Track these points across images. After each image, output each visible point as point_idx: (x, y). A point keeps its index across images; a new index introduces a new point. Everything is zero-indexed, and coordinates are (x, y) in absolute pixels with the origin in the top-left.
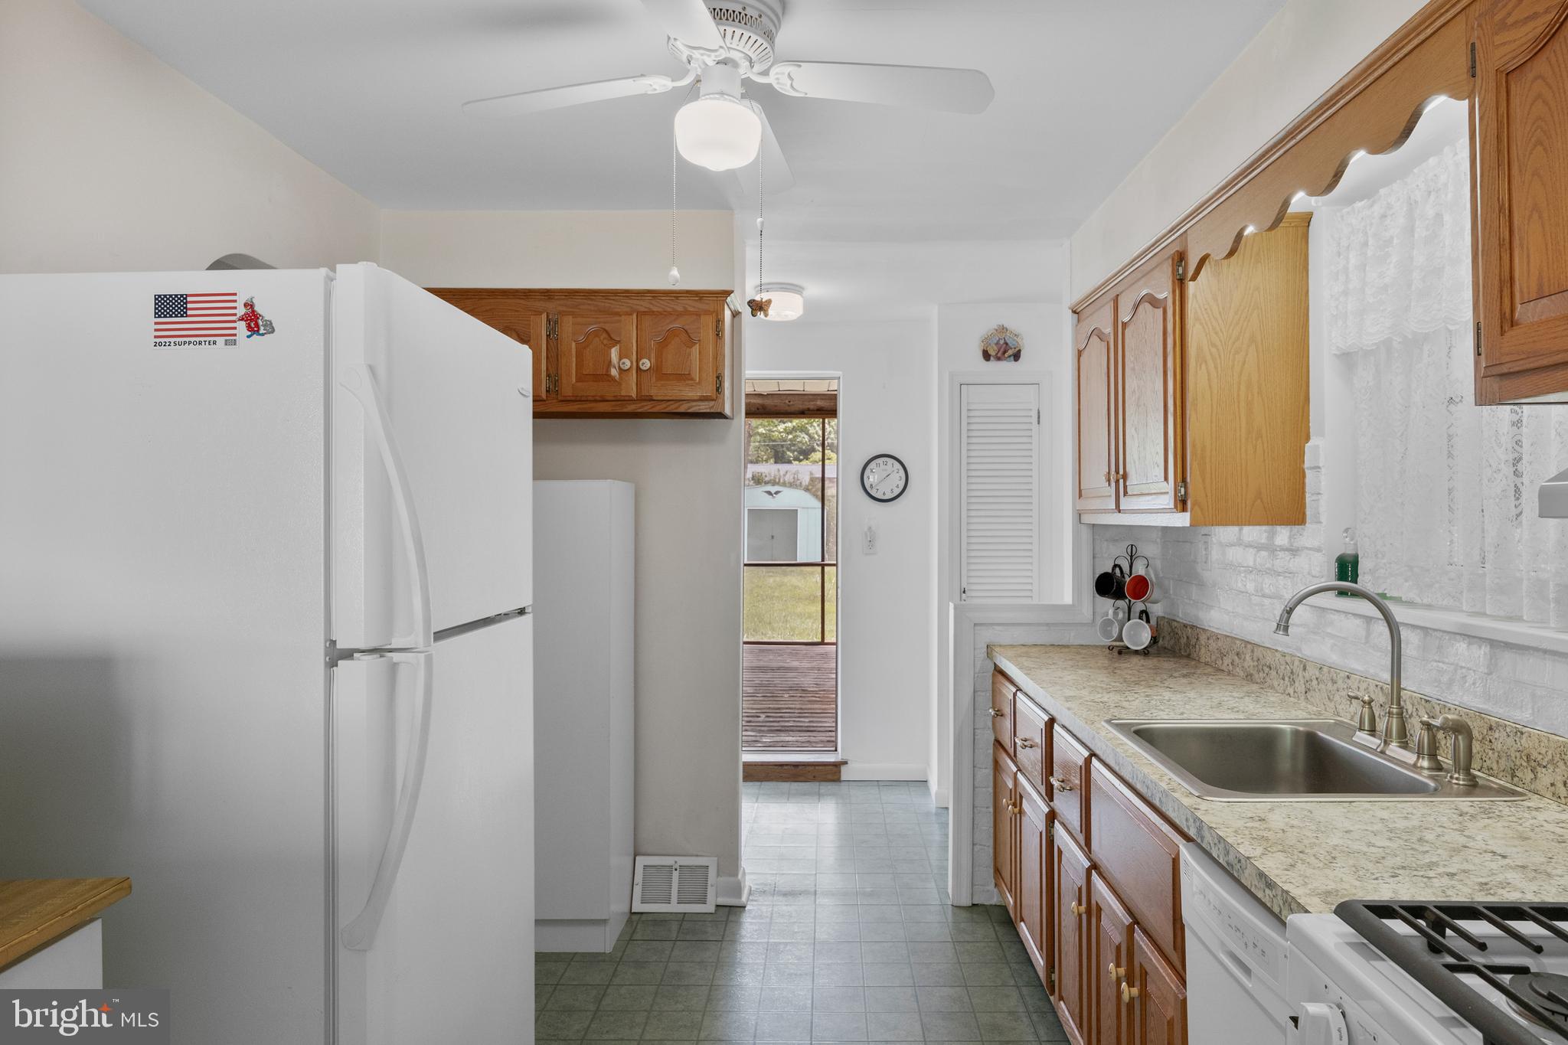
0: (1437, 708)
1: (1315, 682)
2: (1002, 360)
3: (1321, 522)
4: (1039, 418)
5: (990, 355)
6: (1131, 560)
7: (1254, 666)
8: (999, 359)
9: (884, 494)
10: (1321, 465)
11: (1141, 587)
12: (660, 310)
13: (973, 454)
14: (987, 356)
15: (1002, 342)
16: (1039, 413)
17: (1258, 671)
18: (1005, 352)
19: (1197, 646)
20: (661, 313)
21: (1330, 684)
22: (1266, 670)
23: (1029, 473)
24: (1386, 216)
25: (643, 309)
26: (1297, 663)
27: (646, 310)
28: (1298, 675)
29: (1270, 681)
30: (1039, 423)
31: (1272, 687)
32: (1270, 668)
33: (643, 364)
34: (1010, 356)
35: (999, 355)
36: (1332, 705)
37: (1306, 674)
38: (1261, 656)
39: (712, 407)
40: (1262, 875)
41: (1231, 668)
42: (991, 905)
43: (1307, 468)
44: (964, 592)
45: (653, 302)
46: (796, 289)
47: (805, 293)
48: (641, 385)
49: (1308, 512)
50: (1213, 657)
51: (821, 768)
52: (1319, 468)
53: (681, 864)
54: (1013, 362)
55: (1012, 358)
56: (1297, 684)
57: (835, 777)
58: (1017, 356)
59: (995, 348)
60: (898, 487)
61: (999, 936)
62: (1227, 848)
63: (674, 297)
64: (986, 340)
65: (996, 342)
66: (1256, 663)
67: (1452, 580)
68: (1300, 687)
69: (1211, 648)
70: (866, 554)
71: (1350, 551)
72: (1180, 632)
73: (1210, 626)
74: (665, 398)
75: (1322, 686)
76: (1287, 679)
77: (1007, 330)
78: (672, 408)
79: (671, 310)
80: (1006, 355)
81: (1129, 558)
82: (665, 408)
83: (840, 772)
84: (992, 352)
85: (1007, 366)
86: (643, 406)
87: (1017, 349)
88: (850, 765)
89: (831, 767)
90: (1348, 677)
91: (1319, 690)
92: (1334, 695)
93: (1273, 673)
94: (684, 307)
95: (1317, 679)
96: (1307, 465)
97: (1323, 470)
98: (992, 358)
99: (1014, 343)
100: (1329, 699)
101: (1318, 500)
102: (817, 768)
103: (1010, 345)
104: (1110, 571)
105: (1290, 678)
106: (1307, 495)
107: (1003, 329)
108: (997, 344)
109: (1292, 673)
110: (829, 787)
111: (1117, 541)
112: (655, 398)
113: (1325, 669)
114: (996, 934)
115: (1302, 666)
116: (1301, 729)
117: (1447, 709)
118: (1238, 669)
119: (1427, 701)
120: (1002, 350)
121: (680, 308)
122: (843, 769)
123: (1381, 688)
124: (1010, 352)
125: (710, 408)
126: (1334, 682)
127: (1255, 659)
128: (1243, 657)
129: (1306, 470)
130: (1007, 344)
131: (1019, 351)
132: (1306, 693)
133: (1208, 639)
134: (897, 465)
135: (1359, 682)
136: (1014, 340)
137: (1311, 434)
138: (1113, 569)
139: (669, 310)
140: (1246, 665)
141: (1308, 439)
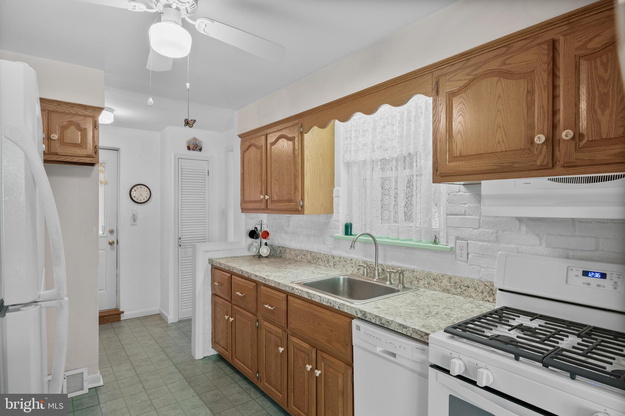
0: (385, 267)
1: (338, 262)
2: (195, 151)
3: (339, 213)
4: (208, 173)
5: (190, 148)
6: (261, 225)
7: (311, 259)
8: (194, 150)
9: (140, 200)
10: (340, 196)
11: (266, 235)
12: (61, 111)
13: (183, 185)
14: (189, 148)
15: (195, 144)
16: (208, 171)
17: (313, 260)
18: (196, 148)
19: (285, 253)
20: (63, 113)
21: (344, 262)
22: (317, 259)
23: (205, 194)
24: (364, 123)
25: (51, 109)
26: (330, 256)
27: (54, 110)
28: (331, 260)
29: (318, 263)
30: (208, 175)
31: (320, 265)
32: (319, 259)
33: (53, 136)
34: (198, 150)
35: (194, 148)
36: (345, 268)
37: (335, 260)
38: (314, 255)
39: (92, 160)
40: (400, 325)
41: (301, 259)
42: (210, 356)
43: (335, 197)
44: (180, 239)
45: (57, 106)
46: (111, 110)
47: (114, 113)
48: (51, 147)
49: (334, 210)
50: (293, 257)
51: (111, 317)
52: (339, 196)
53: (67, 375)
54: (199, 152)
55: (199, 150)
56: (330, 263)
57: (118, 320)
58: (200, 150)
59: (193, 146)
60: (146, 197)
61: (220, 366)
62: (381, 319)
63: (71, 106)
64: (189, 142)
65: (192, 143)
66: (312, 258)
67: (385, 230)
68: (331, 264)
69: (291, 254)
70: (132, 225)
71: (349, 222)
72: (276, 249)
73: (290, 246)
74: (66, 154)
75: (341, 263)
76: (326, 262)
77: (197, 140)
78: (69, 159)
79: (68, 112)
80: (197, 149)
81: (260, 225)
82: (66, 159)
83: (120, 317)
84: (191, 147)
85: (196, 153)
86: (52, 157)
87: (201, 147)
88: (125, 313)
89: (116, 316)
90: (351, 260)
91: (340, 264)
92: (345, 265)
93: (320, 260)
94: (76, 112)
95: (339, 261)
96: (334, 195)
97: (340, 197)
98: (191, 149)
99: (200, 145)
100: (344, 267)
101: (339, 206)
102: (109, 317)
103: (198, 145)
104: (254, 229)
105: (327, 261)
106: (334, 205)
107: (195, 139)
108: (193, 144)
109: (328, 260)
110: (116, 324)
111: (253, 219)
112: (59, 154)
113: (342, 258)
114: (218, 366)
115: (332, 257)
116: (346, 277)
117: (389, 267)
118: (304, 260)
119: (381, 265)
120: (195, 147)
121: (73, 112)
122: (122, 315)
123: (364, 262)
124: (198, 148)
125: (91, 161)
126: (346, 261)
127: (312, 256)
128: (306, 256)
129: (334, 197)
130: (197, 144)
131: (202, 148)
132: (334, 265)
133: (290, 251)
134: (146, 189)
135: (356, 261)
136: (199, 143)
137: (335, 186)
138: (255, 229)
139: (67, 112)
140: (308, 258)
141: (334, 188)
